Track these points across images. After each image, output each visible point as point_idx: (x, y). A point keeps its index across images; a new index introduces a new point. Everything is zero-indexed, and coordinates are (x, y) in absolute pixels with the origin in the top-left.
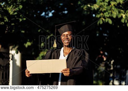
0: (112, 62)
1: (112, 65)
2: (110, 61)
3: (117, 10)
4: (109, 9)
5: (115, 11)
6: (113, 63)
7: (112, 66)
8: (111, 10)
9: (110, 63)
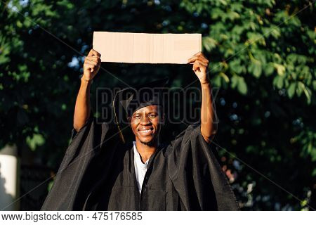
0: (250, 187)
1: (250, 193)
2: (245, 184)
3: (263, 54)
4: (243, 50)
5: (257, 57)
6: (253, 188)
7: (250, 197)
8: (247, 53)
9: (246, 189)
